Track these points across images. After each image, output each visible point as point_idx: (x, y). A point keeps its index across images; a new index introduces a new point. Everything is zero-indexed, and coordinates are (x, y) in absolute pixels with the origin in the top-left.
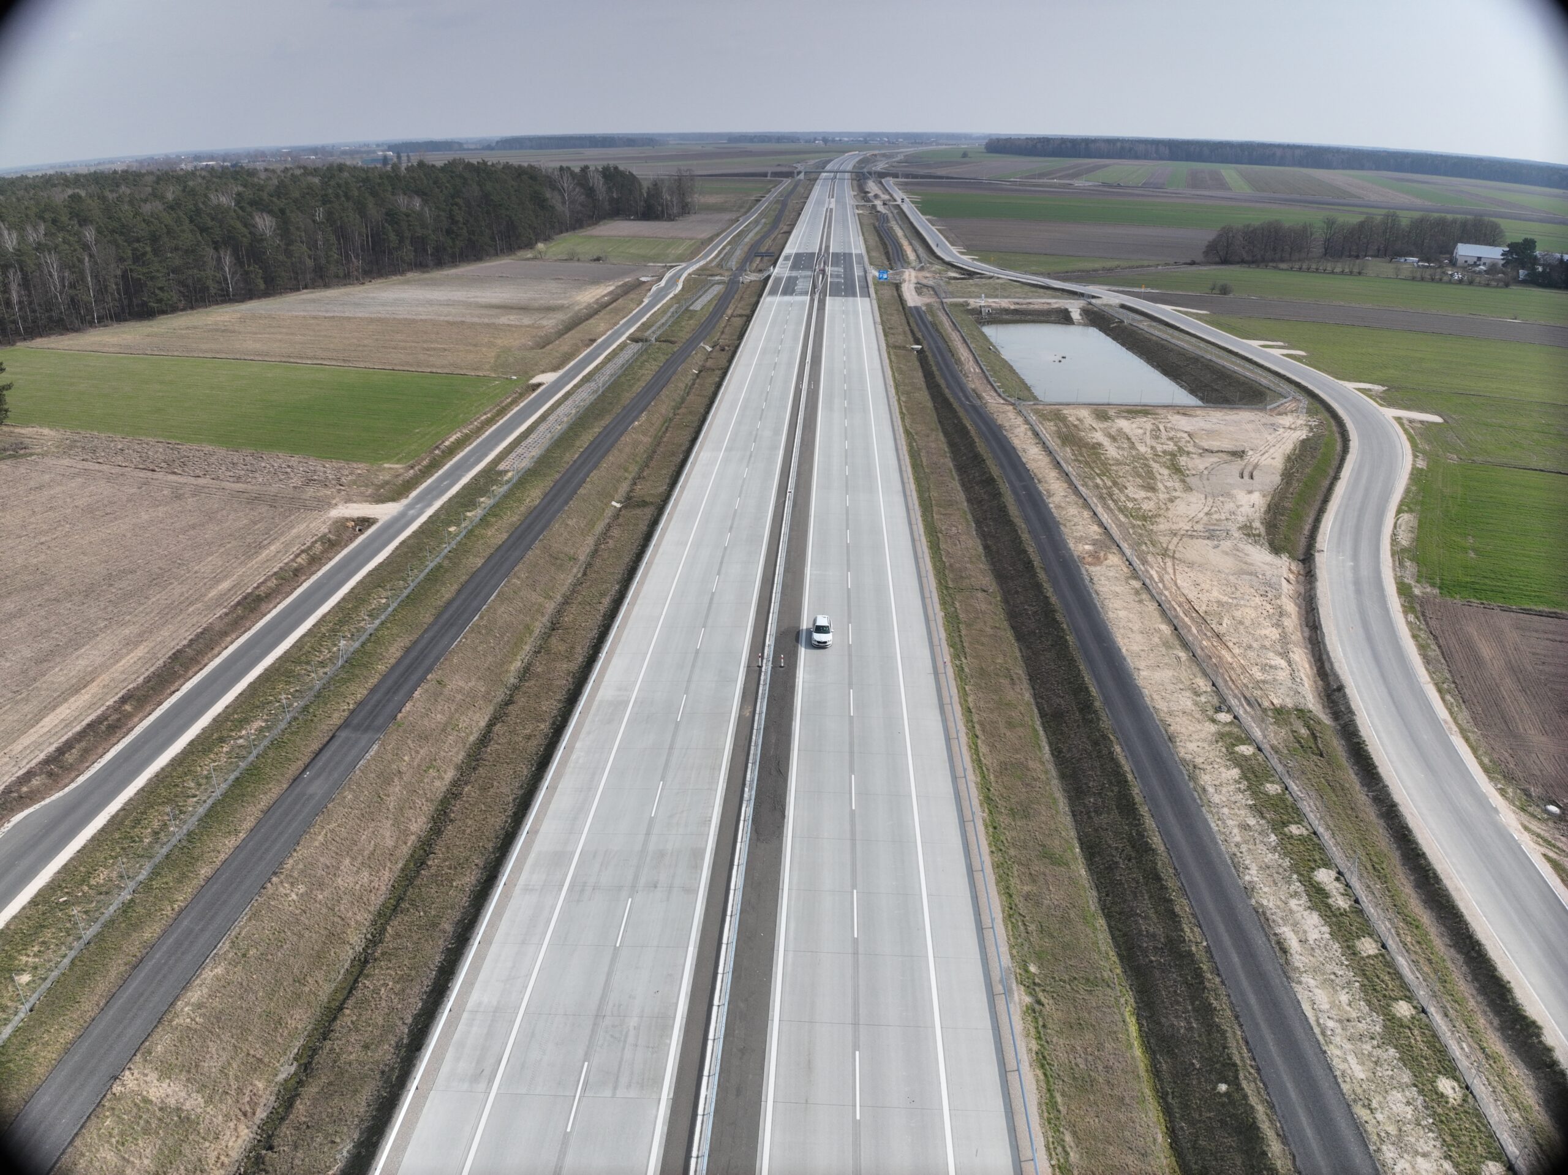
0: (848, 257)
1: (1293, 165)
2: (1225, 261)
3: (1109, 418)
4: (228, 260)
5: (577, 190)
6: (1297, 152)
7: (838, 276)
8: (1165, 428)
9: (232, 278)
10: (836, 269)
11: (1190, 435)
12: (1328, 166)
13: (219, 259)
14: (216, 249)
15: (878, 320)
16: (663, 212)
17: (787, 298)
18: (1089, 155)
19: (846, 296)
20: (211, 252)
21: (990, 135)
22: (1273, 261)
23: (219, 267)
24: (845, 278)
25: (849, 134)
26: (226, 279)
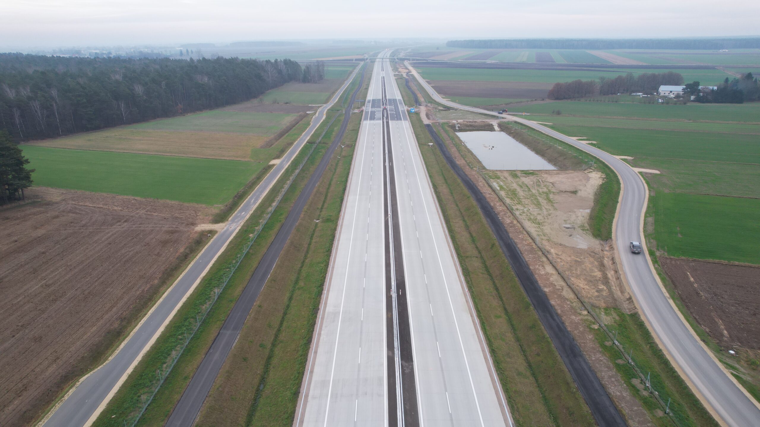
0: (395, 100)
1: (582, 48)
2: (557, 98)
3: (518, 177)
4: (122, 105)
5: (275, 71)
6: (584, 42)
7: (392, 110)
8: (542, 181)
9: (125, 113)
10: (391, 107)
11: (553, 184)
12: (598, 48)
13: (119, 105)
14: (117, 101)
15: (413, 132)
16: (311, 80)
17: (372, 122)
18: (491, 47)
19: (397, 120)
20: (114, 102)
22: (578, 97)
23: (119, 108)
24: (395, 111)
26: (122, 114)
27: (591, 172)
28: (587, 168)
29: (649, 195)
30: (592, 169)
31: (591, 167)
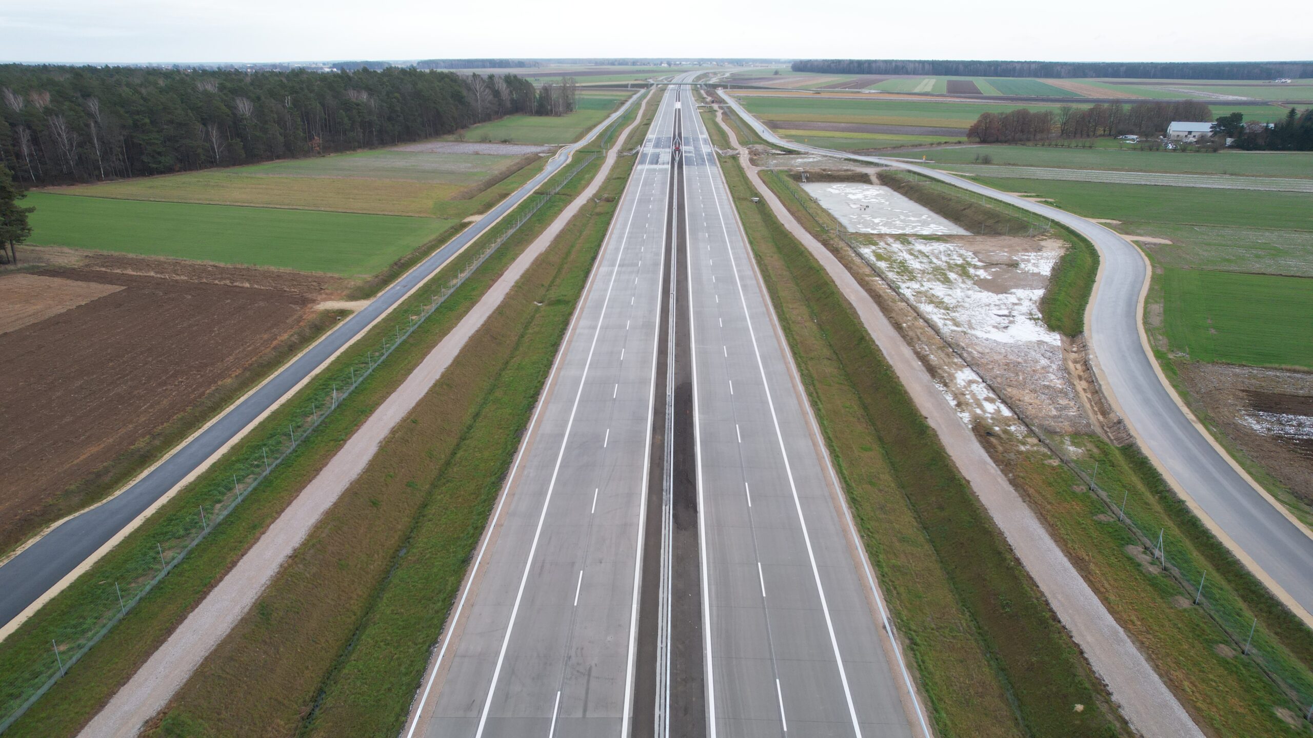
0: (696, 139)
1: (1029, 76)
2: (984, 141)
3: (910, 243)
4: (214, 133)
5: (487, 90)
6: (1033, 66)
7: (690, 152)
8: (955, 249)
9: (218, 148)
10: (688, 148)
12: (1058, 76)
13: (207, 133)
14: (205, 124)
15: (725, 181)
16: (551, 110)
17: (653, 166)
18: (870, 72)
19: (698, 165)
20: (200, 126)
21: (794, 60)
22: (1021, 140)
23: (208, 138)
24: (696, 154)
25: (687, 60)
26: (213, 149)
27: (1046, 239)
28: (1038, 234)
29: (1153, 272)
30: (1046, 236)
31: (1044, 232)
